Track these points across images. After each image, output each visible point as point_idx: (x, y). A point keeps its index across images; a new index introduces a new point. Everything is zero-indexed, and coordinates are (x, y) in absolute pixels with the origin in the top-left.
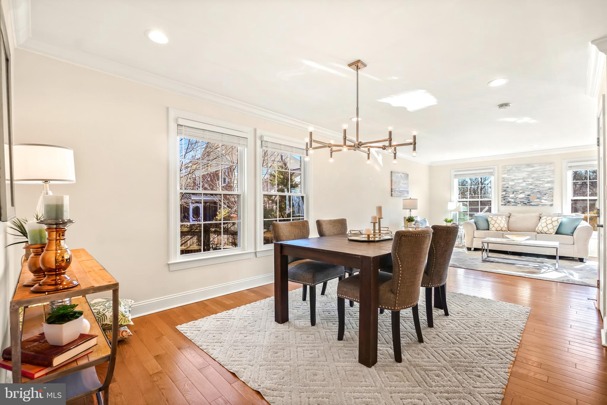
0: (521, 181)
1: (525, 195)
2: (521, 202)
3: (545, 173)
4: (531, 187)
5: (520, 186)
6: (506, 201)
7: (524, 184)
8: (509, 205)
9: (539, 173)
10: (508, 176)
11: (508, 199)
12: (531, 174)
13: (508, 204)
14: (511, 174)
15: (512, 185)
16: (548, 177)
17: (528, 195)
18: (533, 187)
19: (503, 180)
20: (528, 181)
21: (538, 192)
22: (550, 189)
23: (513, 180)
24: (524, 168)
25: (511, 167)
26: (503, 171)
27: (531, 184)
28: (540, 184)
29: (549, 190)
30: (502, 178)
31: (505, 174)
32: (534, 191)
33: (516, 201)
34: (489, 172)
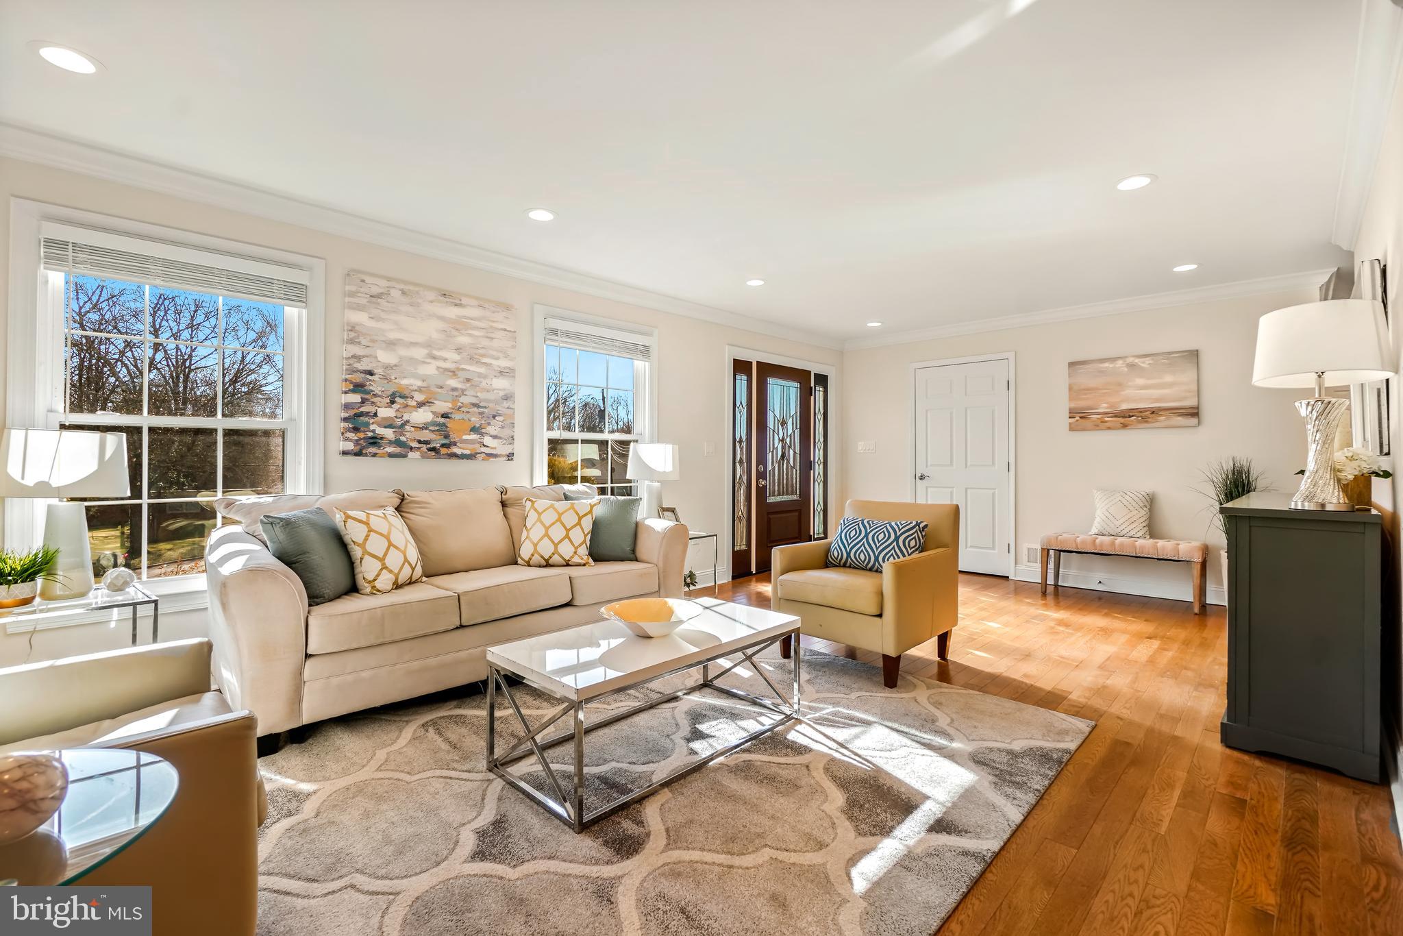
0: (419, 353)
1: (433, 413)
2: (420, 442)
3: (492, 338)
4: (453, 383)
5: (416, 376)
6: (362, 435)
7: (430, 370)
8: (375, 455)
9: (476, 333)
10: (372, 324)
11: (372, 427)
12: (454, 332)
13: (373, 450)
14: (383, 315)
15: (387, 367)
16: (500, 355)
17: (442, 416)
18: (459, 386)
19: (352, 335)
20: (445, 360)
21: (475, 405)
22: (506, 398)
23: (391, 344)
24: (431, 302)
25: (384, 283)
26: (352, 294)
27: (454, 373)
28: (480, 375)
29: (505, 402)
30: (348, 324)
31: (359, 308)
32: (464, 400)
33: (403, 439)
34: (287, 285)
